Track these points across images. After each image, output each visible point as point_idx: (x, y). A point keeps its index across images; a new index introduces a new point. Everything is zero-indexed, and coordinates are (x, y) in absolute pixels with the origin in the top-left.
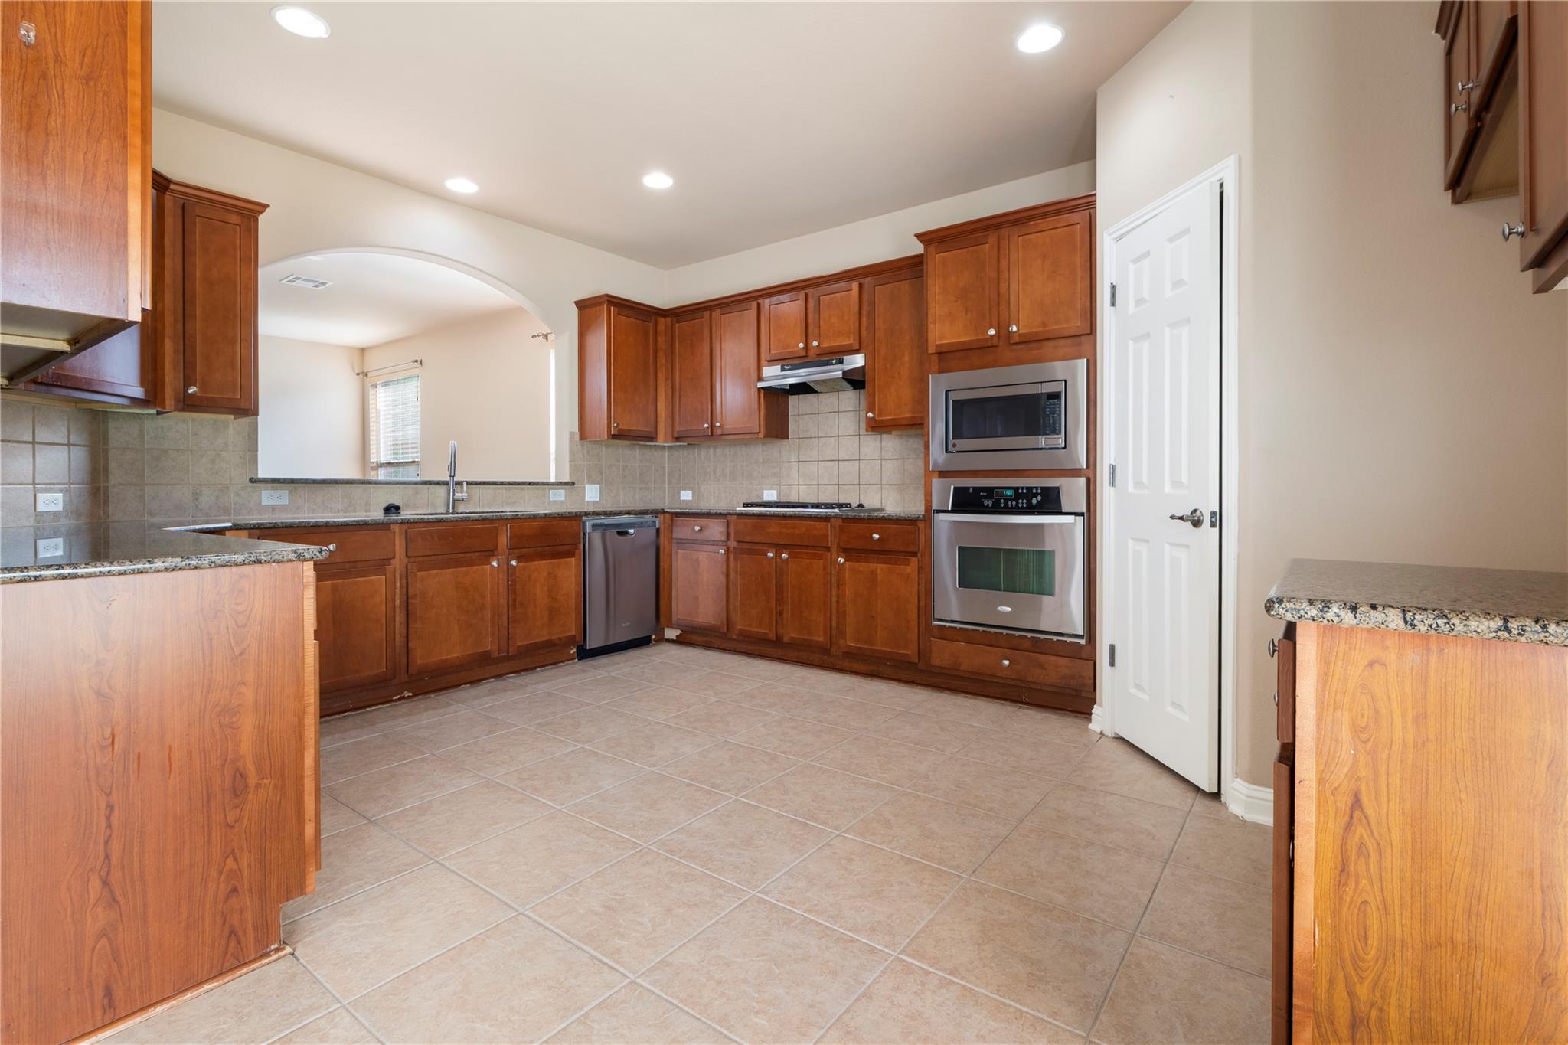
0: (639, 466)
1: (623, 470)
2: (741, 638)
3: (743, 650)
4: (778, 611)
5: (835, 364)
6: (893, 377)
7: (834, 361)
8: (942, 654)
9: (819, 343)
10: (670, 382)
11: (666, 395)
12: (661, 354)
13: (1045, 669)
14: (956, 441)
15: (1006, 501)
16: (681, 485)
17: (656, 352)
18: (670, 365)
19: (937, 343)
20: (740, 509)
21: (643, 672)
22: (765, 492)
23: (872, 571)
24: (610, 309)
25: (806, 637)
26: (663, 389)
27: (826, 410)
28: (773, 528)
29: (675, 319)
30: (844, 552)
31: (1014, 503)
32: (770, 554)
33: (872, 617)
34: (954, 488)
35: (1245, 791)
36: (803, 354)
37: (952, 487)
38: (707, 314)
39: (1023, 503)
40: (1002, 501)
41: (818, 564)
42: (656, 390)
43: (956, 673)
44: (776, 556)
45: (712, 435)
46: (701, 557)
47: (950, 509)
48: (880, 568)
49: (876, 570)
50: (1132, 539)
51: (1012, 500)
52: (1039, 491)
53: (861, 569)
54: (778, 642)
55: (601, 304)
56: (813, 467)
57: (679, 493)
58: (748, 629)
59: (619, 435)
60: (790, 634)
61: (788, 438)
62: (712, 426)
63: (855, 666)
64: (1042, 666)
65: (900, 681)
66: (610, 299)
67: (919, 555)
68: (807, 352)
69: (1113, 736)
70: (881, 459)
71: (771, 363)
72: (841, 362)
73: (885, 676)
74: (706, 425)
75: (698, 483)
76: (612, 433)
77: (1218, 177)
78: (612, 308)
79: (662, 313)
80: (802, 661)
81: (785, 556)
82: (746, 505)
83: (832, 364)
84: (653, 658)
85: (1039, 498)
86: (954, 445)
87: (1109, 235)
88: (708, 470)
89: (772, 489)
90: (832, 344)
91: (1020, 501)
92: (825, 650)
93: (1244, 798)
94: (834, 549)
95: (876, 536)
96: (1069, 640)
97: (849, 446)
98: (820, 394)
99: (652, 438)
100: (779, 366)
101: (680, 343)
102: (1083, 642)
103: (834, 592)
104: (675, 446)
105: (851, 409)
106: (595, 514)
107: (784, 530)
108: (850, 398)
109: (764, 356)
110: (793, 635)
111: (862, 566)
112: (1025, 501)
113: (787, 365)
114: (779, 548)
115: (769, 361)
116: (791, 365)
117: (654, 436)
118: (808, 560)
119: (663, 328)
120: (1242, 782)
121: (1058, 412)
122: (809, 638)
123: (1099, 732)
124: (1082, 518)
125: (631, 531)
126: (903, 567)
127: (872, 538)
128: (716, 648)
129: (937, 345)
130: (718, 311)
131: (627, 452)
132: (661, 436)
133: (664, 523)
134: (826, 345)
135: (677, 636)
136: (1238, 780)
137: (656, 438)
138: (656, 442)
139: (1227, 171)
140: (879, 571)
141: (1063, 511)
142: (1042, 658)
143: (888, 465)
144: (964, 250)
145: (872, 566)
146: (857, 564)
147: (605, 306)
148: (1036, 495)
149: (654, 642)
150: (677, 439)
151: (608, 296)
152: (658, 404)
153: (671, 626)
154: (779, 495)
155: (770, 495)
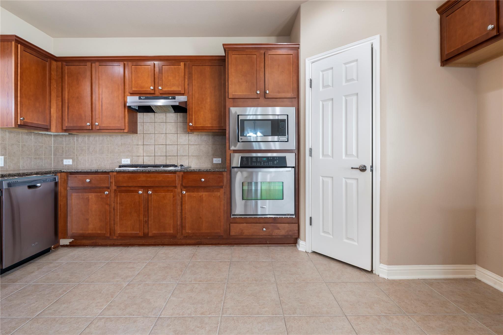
0: (34, 146)
1: (22, 147)
2: (119, 238)
3: (119, 244)
4: (144, 221)
5: (171, 99)
6: (202, 108)
7: (170, 98)
8: (235, 230)
9: (162, 88)
10: (60, 98)
11: (57, 105)
12: (53, 82)
13: (280, 229)
14: (242, 137)
15: (264, 162)
16: (64, 156)
17: (50, 79)
18: (60, 89)
19: (233, 94)
20: (117, 169)
21: (58, 275)
22: (123, 160)
23: (200, 196)
24: (18, 46)
25: (163, 232)
26: (55, 102)
27: (159, 121)
28: (142, 178)
29: (65, 63)
30: (185, 188)
31: (267, 163)
32: (140, 192)
33: (200, 217)
34: (241, 157)
35: (387, 268)
36: (153, 92)
37: (240, 157)
38: (89, 64)
39: (271, 163)
40: (262, 163)
41: (170, 195)
42: (50, 102)
43: (242, 237)
44: (143, 193)
45: (92, 129)
46: (90, 196)
47: (239, 166)
48: (204, 194)
49: (203, 195)
50: (321, 176)
51: (266, 162)
52: (277, 158)
53: (194, 195)
54: (146, 236)
55: (11, 41)
56: (152, 148)
57: (63, 161)
58: (125, 232)
59: (23, 126)
60: (153, 231)
61: (137, 134)
62: (92, 124)
63: (189, 241)
64: (278, 229)
65: (212, 244)
66: (17, 39)
67: (224, 187)
68: (155, 92)
69: (311, 252)
70: (189, 145)
71: (132, 95)
72: (174, 98)
73: (204, 243)
74: (88, 124)
75: (77, 155)
76: (19, 123)
77: (371, 42)
78: (19, 45)
79: (56, 59)
80: (157, 243)
81: (150, 192)
82: (120, 167)
83: (169, 99)
84: (59, 261)
85: (277, 161)
86: (241, 139)
87: (309, 60)
88: (84, 148)
89: (127, 158)
90: (169, 89)
91: (270, 162)
92: (173, 236)
93: (387, 271)
94: (179, 186)
95: (203, 180)
96: (289, 217)
97: (172, 138)
98: (155, 113)
99: (48, 129)
100: (138, 97)
101: (68, 77)
102: (294, 217)
103: (179, 207)
104: (59, 135)
105: (173, 122)
106: (10, 175)
107: (149, 179)
108: (172, 116)
109: (127, 90)
110: (154, 232)
111: (195, 194)
112: (272, 162)
113: (143, 97)
114: (146, 188)
115: (131, 93)
116: (145, 97)
117: (49, 128)
118: (163, 194)
119: (55, 67)
120: (383, 265)
121: (284, 127)
122: (165, 232)
123: (305, 251)
124: (294, 169)
125: (39, 185)
126: (216, 193)
127: (201, 180)
128: (101, 245)
129: (233, 95)
130: (97, 64)
131: (25, 137)
132: (53, 128)
133: (61, 178)
134: (166, 89)
135: (70, 243)
136: (381, 264)
137: (50, 129)
138: (50, 131)
139: (376, 40)
140: (204, 196)
141: (288, 166)
142: (279, 225)
143: (193, 147)
144: (246, 55)
145: (201, 194)
146: (192, 193)
147: (13, 43)
148: (276, 160)
149: (53, 249)
150: (66, 131)
151: (16, 36)
152: (52, 110)
153: (65, 237)
154: (131, 161)
155: (126, 161)
